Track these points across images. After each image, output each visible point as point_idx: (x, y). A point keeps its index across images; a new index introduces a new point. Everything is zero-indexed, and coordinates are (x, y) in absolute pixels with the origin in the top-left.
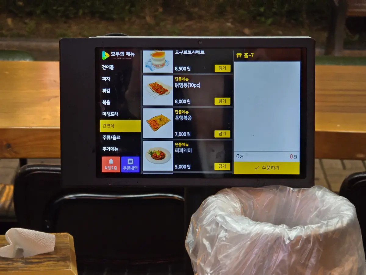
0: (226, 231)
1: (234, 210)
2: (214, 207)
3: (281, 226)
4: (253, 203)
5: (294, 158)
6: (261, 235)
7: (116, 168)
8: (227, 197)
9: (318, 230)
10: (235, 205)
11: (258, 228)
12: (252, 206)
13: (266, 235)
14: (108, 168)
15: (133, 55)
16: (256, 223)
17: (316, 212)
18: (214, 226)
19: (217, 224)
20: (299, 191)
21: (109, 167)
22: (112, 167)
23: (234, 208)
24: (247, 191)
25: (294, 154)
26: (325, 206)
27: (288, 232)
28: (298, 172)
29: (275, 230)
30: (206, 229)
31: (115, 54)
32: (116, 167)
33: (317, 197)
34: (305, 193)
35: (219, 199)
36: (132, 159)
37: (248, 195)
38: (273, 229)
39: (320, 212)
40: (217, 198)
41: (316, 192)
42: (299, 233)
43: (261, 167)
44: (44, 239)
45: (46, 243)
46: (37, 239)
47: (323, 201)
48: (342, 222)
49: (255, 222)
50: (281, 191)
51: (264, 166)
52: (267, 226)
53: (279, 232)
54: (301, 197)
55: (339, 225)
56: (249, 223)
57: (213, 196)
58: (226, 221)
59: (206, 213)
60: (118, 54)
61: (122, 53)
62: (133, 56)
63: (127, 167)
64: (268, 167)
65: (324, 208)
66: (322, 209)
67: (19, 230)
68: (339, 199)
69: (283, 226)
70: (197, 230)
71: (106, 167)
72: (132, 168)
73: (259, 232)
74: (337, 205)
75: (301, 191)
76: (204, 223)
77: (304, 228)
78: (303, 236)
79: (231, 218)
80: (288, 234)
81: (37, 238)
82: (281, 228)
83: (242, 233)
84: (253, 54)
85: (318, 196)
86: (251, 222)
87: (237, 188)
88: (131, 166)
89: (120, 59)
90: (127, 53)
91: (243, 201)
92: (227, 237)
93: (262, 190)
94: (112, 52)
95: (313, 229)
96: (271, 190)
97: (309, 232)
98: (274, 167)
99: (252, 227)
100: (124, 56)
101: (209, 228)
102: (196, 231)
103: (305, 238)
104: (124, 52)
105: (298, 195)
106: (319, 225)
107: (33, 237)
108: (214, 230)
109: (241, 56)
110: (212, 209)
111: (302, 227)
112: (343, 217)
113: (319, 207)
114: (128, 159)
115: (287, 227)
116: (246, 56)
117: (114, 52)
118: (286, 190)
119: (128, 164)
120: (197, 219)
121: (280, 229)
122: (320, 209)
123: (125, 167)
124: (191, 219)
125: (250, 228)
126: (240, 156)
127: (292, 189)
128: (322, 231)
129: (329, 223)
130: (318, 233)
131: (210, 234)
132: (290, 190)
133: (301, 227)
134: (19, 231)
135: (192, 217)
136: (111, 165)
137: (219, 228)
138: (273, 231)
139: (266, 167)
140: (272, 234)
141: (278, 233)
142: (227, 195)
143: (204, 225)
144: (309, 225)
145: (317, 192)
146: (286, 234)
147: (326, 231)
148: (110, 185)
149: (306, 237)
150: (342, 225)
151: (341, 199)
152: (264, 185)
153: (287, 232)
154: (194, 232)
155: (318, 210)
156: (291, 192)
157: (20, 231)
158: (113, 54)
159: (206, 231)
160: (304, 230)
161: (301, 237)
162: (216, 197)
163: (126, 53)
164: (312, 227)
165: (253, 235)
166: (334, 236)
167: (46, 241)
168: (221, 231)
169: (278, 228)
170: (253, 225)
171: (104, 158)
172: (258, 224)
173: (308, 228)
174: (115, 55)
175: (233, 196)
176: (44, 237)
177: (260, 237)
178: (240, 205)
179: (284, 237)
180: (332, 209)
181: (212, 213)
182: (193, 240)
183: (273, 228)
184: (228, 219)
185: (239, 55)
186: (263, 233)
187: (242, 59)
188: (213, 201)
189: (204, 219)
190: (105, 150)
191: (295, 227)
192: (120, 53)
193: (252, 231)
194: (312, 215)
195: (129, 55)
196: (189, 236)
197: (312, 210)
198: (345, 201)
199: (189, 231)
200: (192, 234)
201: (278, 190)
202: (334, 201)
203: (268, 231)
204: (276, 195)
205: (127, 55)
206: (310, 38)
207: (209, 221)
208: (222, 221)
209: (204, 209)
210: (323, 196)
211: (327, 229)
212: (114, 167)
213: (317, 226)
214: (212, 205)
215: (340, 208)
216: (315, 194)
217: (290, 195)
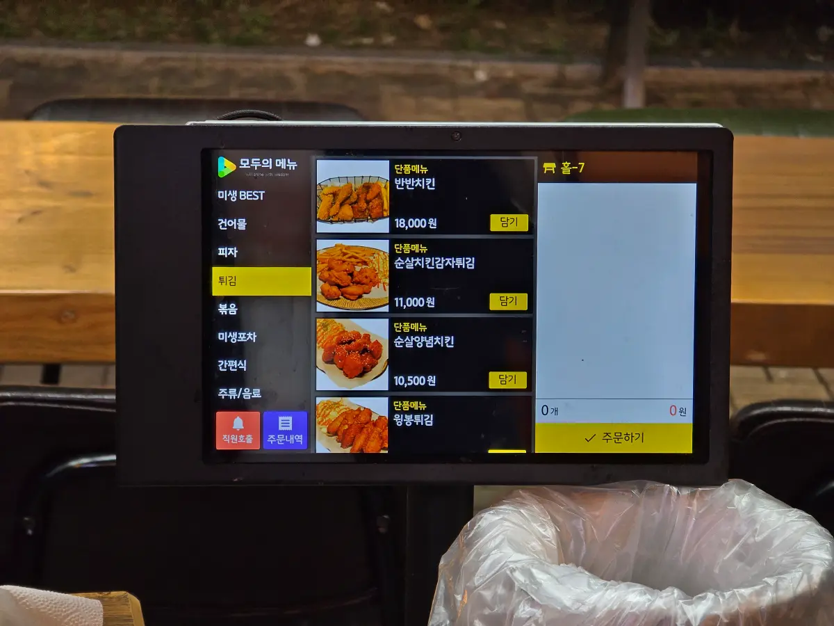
0: (533, 603)
1: (543, 544)
2: (498, 541)
3: (664, 593)
4: (584, 523)
5: (678, 414)
6: (621, 613)
7: (249, 439)
8: (522, 511)
9: (754, 599)
10: (541, 530)
11: (613, 596)
12: (582, 533)
13: (633, 614)
14: (231, 441)
15: (293, 165)
16: (605, 585)
17: (736, 548)
18: (501, 590)
19: (509, 584)
20: (693, 495)
21: (234, 438)
22: (242, 436)
23: (541, 538)
24: (567, 494)
25: (679, 405)
26: (761, 533)
27: (685, 606)
28: (687, 448)
29: (654, 601)
30: (480, 596)
31: (250, 163)
32: (249, 436)
33: (737, 509)
34: (708, 498)
35: (506, 520)
36: (290, 418)
37: (572, 505)
38: (649, 600)
39: (745, 546)
40: (501, 516)
41: (734, 497)
42: (711, 608)
43: (600, 435)
44: (77, 614)
45: (81, 623)
46: (59, 613)
47: (752, 521)
48: (810, 578)
49: (604, 582)
50: (650, 493)
51: (607, 434)
52: (634, 592)
53: (665, 608)
54: (698, 512)
55: (802, 587)
56: (589, 585)
57: (491, 512)
58: (538, 584)
59: (479, 555)
60: (256, 163)
61: (266, 162)
62: (294, 169)
63: (276, 437)
64: (618, 437)
65: (758, 539)
66: (751, 540)
67: (15, 593)
68: (793, 518)
69: (673, 593)
70: (459, 598)
71: (225, 436)
72: (289, 438)
73: (615, 608)
74: (789, 533)
75: (698, 493)
76: (477, 580)
77: (723, 596)
78: (721, 616)
80: (684, 613)
81: (58, 611)
82: (668, 599)
83: (573, 609)
84: (583, 164)
85: (740, 507)
86: (597, 583)
87: (544, 487)
88: (287, 433)
89: (262, 175)
90: (280, 160)
91: (560, 519)
92: (540, 621)
93: (606, 491)
94: (242, 160)
95: (745, 597)
96: (626, 494)
97: (735, 607)
98: (630, 436)
99: (600, 593)
100: (271, 168)
101: (487, 595)
102: (455, 599)
103: (726, 621)
104: (271, 160)
105: (690, 505)
106: (757, 587)
107: (50, 610)
108: (503, 600)
109: (553, 169)
110: (492, 544)
111: (718, 593)
112: (811, 566)
113: (743, 536)
114: (281, 418)
115: (681, 593)
116: (566, 169)
117: (248, 160)
118: (662, 491)
119: (281, 428)
120: (456, 570)
121: (664, 600)
122: (745, 541)
123: (272, 436)
124: (440, 567)
125: (594, 597)
126: (550, 411)
127: (675, 489)
128: (767, 599)
129: (782, 585)
130: (755, 607)
131: (492, 609)
132: (670, 491)
133: (715, 594)
134: (15, 595)
135: (442, 562)
136: (238, 433)
137: (515, 595)
138: (649, 607)
139: (613, 435)
140: (648, 613)
141: (661, 611)
142: (522, 505)
143: (476, 588)
144: (735, 590)
145: (737, 497)
146: (680, 612)
147: (775, 602)
148: (236, 480)
149: (726, 618)
150: (810, 588)
151: (798, 518)
152: (609, 480)
153: (681, 607)
154: (449, 601)
155: (741, 541)
156: (673, 498)
157: (19, 595)
158: (245, 163)
159: (481, 602)
160: (723, 602)
161: (716, 618)
162: (497, 513)
163: (277, 160)
164: (741, 595)
165: (600, 616)
166: (792, 616)
167: (82, 618)
168: (519, 603)
169: (661, 597)
170: (595, 591)
171: (220, 415)
172: (611, 585)
173: (734, 595)
174: (249, 165)
175: (536, 508)
176: (74, 609)
177: (616, 622)
178: (554, 530)
179: (676, 620)
180: (777, 542)
181: (495, 555)
182: (448, 622)
183: (648, 596)
185: (550, 166)
186: (623, 611)
187: (557, 177)
188: (492, 525)
189: (476, 571)
190: (223, 396)
191: (700, 595)
192: (261, 161)
193: (598, 606)
194: (728, 556)
195: (284, 167)
196: (436, 611)
197: (726, 541)
198: (809, 523)
199: (436, 599)
200: (444, 607)
201: (644, 492)
202: (780, 523)
203: (636, 604)
204: (638, 504)
205: (279, 166)
206: (721, 126)
207: (488, 576)
208: (528, 582)
209: (469, 544)
210: (752, 507)
211: (777, 598)
212: (246, 437)
213: (752, 590)
214: (491, 535)
215: (799, 541)
216: (730, 503)
217: (672, 506)
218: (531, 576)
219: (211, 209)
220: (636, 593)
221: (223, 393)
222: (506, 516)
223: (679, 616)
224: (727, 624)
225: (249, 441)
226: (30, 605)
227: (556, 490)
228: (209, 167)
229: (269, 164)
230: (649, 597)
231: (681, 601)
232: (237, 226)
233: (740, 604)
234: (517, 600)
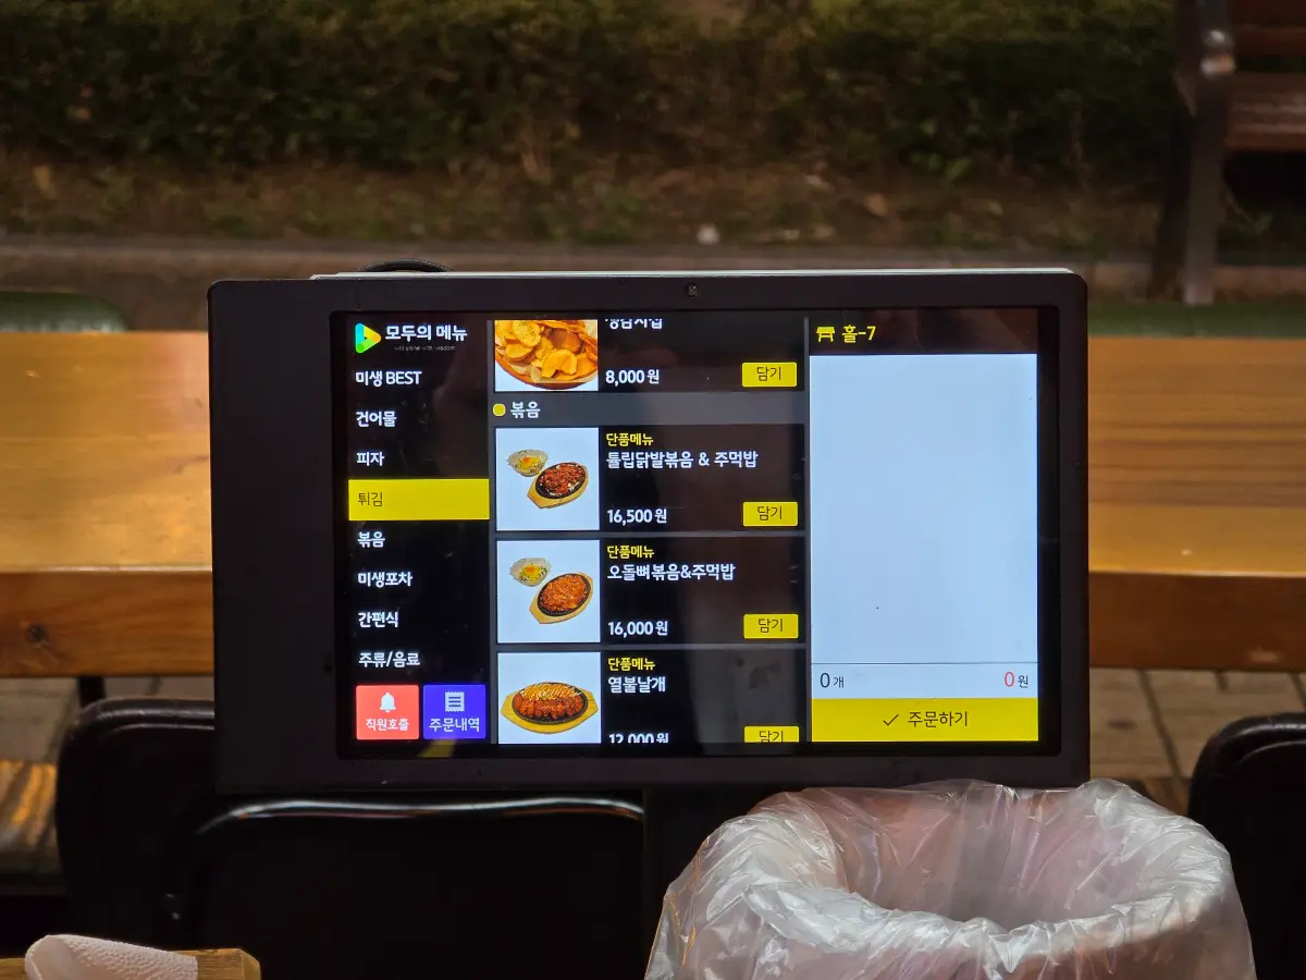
0: (784, 942)
1: (813, 865)
2: (743, 858)
3: (970, 925)
4: (879, 841)
5: (1017, 684)
6: (905, 954)
7: (404, 725)
8: (787, 822)
9: (1097, 935)
10: (815, 848)
11: (894, 929)
12: (876, 854)
13: (921, 954)
14: (377, 727)
15: (461, 335)
16: (886, 914)
17: (1094, 873)
18: (742, 926)
19: (754, 919)
20: (1036, 799)
21: (382, 723)
22: (393, 721)
23: (813, 859)
24: (858, 801)
25: (1018, 671)
26: (1127, 852)
27: (995, 942)
28: (1028, 731)
29: (952, 937)
30: (714, 935)
31: (401, 332)
32: (404, 720)
33: (1098, 819)
34: (1058, 803)
35: (761, 832)
36: (462, 694)
37: (862, 815)
38: (946, 934)
39: (1107, 870)
40: (753, 827)
41: (1095, 801)
42: (1035, 946)
43: (905, 715)
44: (160, 973)
46: (134, 972)
47: (1119, 834)
48: (1184, 909)
49: (885, 911)
50: (975, 798)
51: (915, 714)
52: (925, 924)
53: (966, 945)
54: (1044, 820)
55: (1172, 919)
56: (862, 915)
57: (740, 821)
58: (784, 910)
59: (717, 879)
60: (408, 332)
61: (422, 330)
62: (462, 339)
63: (442, 722)
64: (931, 718)
65: (1124, 858)
66: (1115, 862)
67: (72, 943)
68: (1175, 828)
69: (980, 926)
70: (686, 939)
71: (369, 721)
72: (460, 723)
73: (896, 946)
74: (1167, 847)
75: (1044, 797)
76: (710, 913)
77: (1053, 930)
78: (1049, 957)
79: (803, 898)
80: (996, 953)
81: (133, 969)
82: (975, 932)
83: (836, 948)
84: (874, 328)
85: (1102, 816)
86: (871, 911)
87: (823, 790)
88: (457, 716)
89: (418, 348)
90: (442, 328)
91: (844, 834)
92: (786, 962)
93: (910, 795)
94: (389, 328)
95: (1084, 931)
96: (939, 798)
97: (1068, 945)
98: (948, 717)
99: (876, 927)
100: (430, 339)
101: (724, 933)
102: (681, 940)
103: (1055, 964)
104: (429, 327)
105: (1033, 814)
106: (1103, 918)
108: (744, 939)
109: (831, 336)
110: (736, 864)
111: (1045, 926)
112: (1187, 890)
113: (1105, 855)
114: (448, 695)
115: (993, 926)
116: (850, 336)
117: (397, 328)
118: (993, 794)
119: (448, 709)
120: (685, 900)
121: (969, 934)
122: (1108, 863)
123: (436, 721)
124: (665, 899)
125: (868, 932)
126: (832, 681)
127: (1011, 792)
128: (1115, 938)
129: (1142, 914)
130: (1098, 947)
131: (727, 953)
132: (1004, 795)
133: (1041, 927)
135: (669, 892)
136: (384, 715)
137: (760, 930)
138: (946, 943)
139: (923, 717)
140: (943, 952)
141: (963, 949)
142: (789, 813)
143: (708, 922)
144: (1070, 921)
145: (1098, 800)
146: (989, 951)
147: (1128, 939)
148: (384, 782)
149: (1056, 960)
150: (1184, 921)
151: (1183, 827)
152: (917, 779)
153: (993, 946)
154: (674, 946)
155: (1102, 864)
156: (1008, 802)
157: (77, 946)
158: (393, 333)
159: (715, 943)
160: (1052, 938)
161: (1041, 960)
162: (749, 823)
163: (438, 328)
164: (1079, 928)
165: (875, 957)
166: (1157, 957)
168: (767, 942)
169: (963, 931)
170: (871, 923)
171: (362, 692)
172: (893, 916)
173: (1067, 929)
174: (399, 335)
175: (808, 817)
176: (156, 966)
177: (900, 964)
178: (833, 848)
179: (983, 962)
180: (1149, 862)
181: (736, 878)
182: (672, 975)
183: (944, 930)
184: (792, 902)
185: (826, 332)
186: (908, 951)
187: (837, 347)
188: (740, 839)
189: (710, 901)
190: (366, 663)
191: (1019, 928)
192: (415, 330)
193: (874, 943)
194: (1083, 884)
195: (448, 337)
196: (656, 959)
197: (1082, 864)
198: (1194, 834)
199: (658, 943)
200: (668, 953)
201: (965, 797)
202: (1157, 834)
203: (926, 941)
204: (956, 812)
205: (442, 335)
206: (1069, 272)
207: (725, 906)
208: (771, 909)
209: (707, 865)
210: (1119, 814)
211: (1132, 934)
212: (398, 722)
213: (1095, 922)
214: (738, 850)
215: (1178, 858)
216: (1090, 810)
217: (1007, 815)
218: (777, 901)
219: (349, 398)
220: (929, 926)
221: (366, 659)
222: (760, 828)
223: (987, 958)
224: (1057, 968)
225: (403, 728)
226: (92, 961)
227: (841, 795)
228: (344, 339)
229: (427, 334)
230: (947, 931)
231: (990, 937)
232: (383, 421)
234: (764, 940)
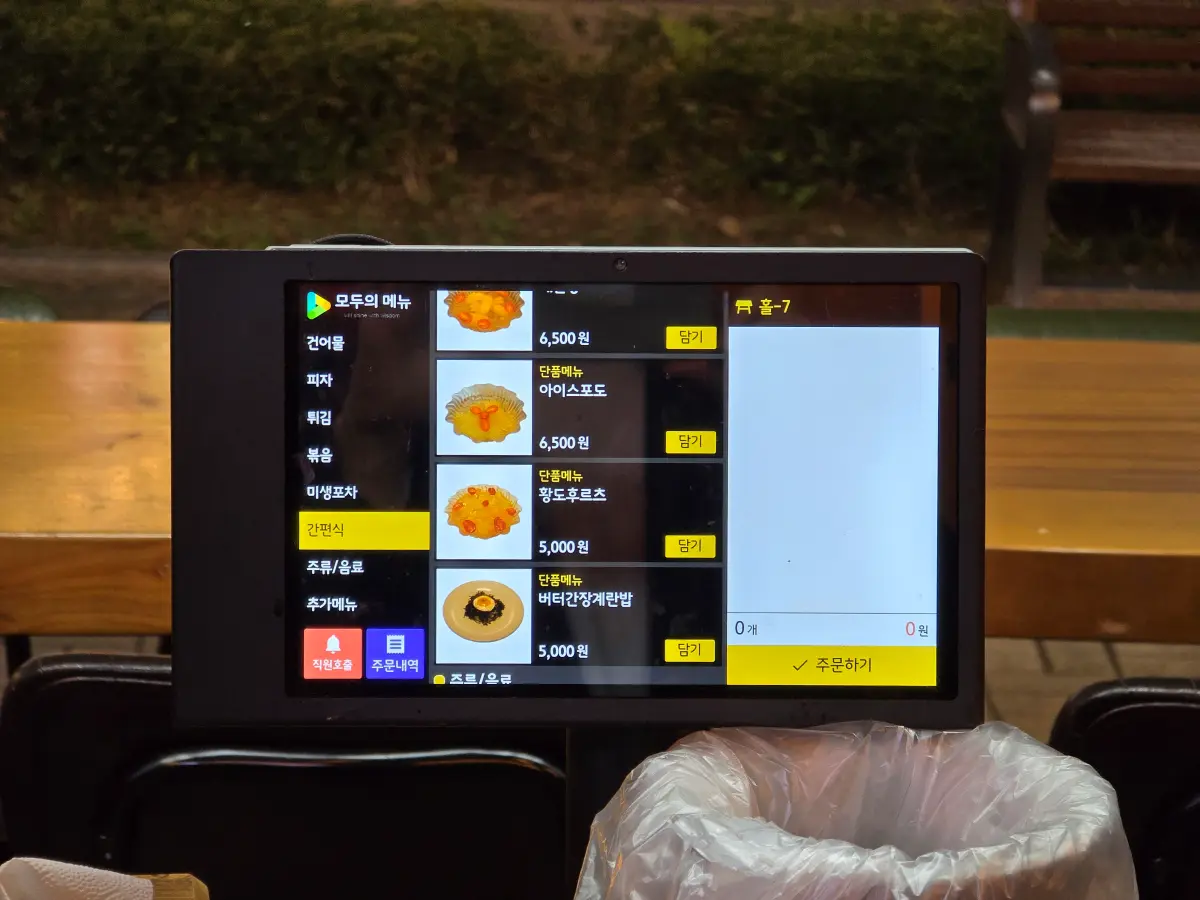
0: (707, 865)
1: (730, 799)
2: (666, 790)
3: (879, 852)
4: (788, 776)
5: (917, 633)
6: (817, 882)
7: (348, 666)
8: (705, 757)
9: (998, 863)
10: (731, 783)
11: (809, 855)
12: (786, 789)
13: (834, 878)
14: (323, 667)
15: (405, 303)
16: (801, 842)
17: (988, 808)
18: (666, 851)
19: (677, 844)
20: (935, 740)
21: (327, 664)
22: (338, 662)
23: (729, 793)
24: (768, 739)
25: (919, 621)
26: (1020, 788)
27: (903, 868)
28: (927, 677)
29: (863, 863)
30: (640, 860)
31: (350, 300)
32: (348, 661)
33: (992, 758)
34: (955, 745)
35: (680, 766)
36: (402, 638)
37: (774, 752)
38: (858, 860)
39: (1001, 805)
40: (674, 762)
41: (990, 741)
42: (940, 872)
43: (814, 661)
44: (118, 894)
46: (94, 893)
47: (1012, 772)
48: (1076, 840)
49: (800, 838)
50: (878, 738)
51: (823, 660)
52: (836, 851)
53: (876, 870)
54: (942, 760)
55: (1065, 849)
56: (780, 843)
57: (662, 757)
58: (707, 836)
59: (642, 808)
60: (356, 300)
61: (369, 299)
62: (406, 308)
63: (383, 663)
64: (837, 664)
65: (1017, 794)
66: (1009, 798)
67: (37, 865)
68: (1064, 767)
69: (889, 853)
70: (613, 865)
71: (316, 661)
72: (400, 664)
73: (811, 871)
74: (1056, 784)
75: (942, 738)
76: (636, 840)
77: (956, 857)
78: (952, 883)
79: (722, 825)
80: (904, 879)
81: (93, 890)
82: (882, 859)
83: (756, 872)
84: (788, 301)
85: (996, 756)
86: (786, 838)
87: (738, 729)
88: (397, 657)
89: (365, 315)
90: (388, 296)
91: (757, 771)
92: (709, 885)
93: (818, 735)
94: (338, 296)
95: (984, 858)
96: (845, 738)
97: (971, 871)
98: (853, 663)
99: (792, 853)
100: (376, 307)
101: (650, 858)
102: (609, 869)
103: (958, 888)
104: (376, 296)
105: (932, 753)
106: (1003, 847)
108: (667, 864)
109: (749, 309)
110: (660, 796)
111: (949, 853)
112: (1078, 823)
113: (999, 791)
114: (389, 638)
115: (900, 854)
116: (766, 308)
117: (346, 297)
118: (895, 734)
119: (389, 651)
120: (611, 828)
121: (877, 861)
122: (1003, 797)
123: (377, 662)
124: (592, 828)
125: (785, 858)
126: (747, 629)
127: (912, 733)
128: (1013, 866)
129: (1037, 843)
130: (999, 873)
131: (653, 876)
132: (905, 735)
133: (945, 853)
134: (36, 868)
135: (595, 822)
136: (332, 656)
137: (683, 856)
138: (857, 868)
139: (830, 662)
140: (854, 878)
141: (873, 874)
142: (706, 750)
143: (634, 849)
144: (973, 849)
145: (993, 742)
146: (897, 876)
147: (1025, 867)
148: (329, 719)
149: (959, 885)
150: (1076, 850)
151: (1071, 767)
152: (823, 720)
153: (900, 872)
154: (601, 871)
155: (996, 799)
156: (909, 743)
157: (41, 868)
158: (342, 301)
159: (641, 868)
160: (956, 864)
161: (945, 885)
162: (670, 758)
163: (384, 297)
164: (979, 856)
165: (791, 881)
166: (1051, 885)
168: (690, 866)
169: (874, 858)
170: (791, 848)
171: (309, 633)
172: (808, 843)
173: (969, 857)
174: (348, 303)
175: (723, 754)
176: (115, 888)
177: (814, 888)
178: (747, 784)
179: (892, 885)
180: (1042, 797)
181: (661, 807)
182: (600, 897)
183: (855, 856)
184: (714, 829)
185: (744, 305)
186: (822, 876)
187: (754, 319)
188: (662, 772)
189: (635, 828)
190: (313, 607)
191: (925, 856)
192: (363, 298)
193: (790, 868)
194: (978, 819)
195: (394, 305)
196: (584, 883)
197: (977, 800)
198: (1083, 771)
199: (586, 868)
200: (595, 878)
201: (869, 736)
202: (1049, 772)
203: (839, 866)
204: (861, 751)
205: (388, 303)
206: (969, 251)
207: (650, 834)
208: (695, 835)
209: (631, 797)
210: (1012, 754)
211: (1029, 862)
212: (343, 662)
213: (996, 850)
214: (659, 785)
215: (1068, 794)
216: (985, 750)
217: (907, 754)
218: (701, 828)
219: (298, 361)
220: (841, 853)
221: (313, 604)
222: (682, 762)
223: (896, 882)
224: (960, 892)
225: (348, 668)
226: (55, 882)
227: (753, 734)
228: (296, 305)
229: (374, 302)
230: (858, 857)
231: (899, 863)
233: (978, 868)
234: (686, 865)
